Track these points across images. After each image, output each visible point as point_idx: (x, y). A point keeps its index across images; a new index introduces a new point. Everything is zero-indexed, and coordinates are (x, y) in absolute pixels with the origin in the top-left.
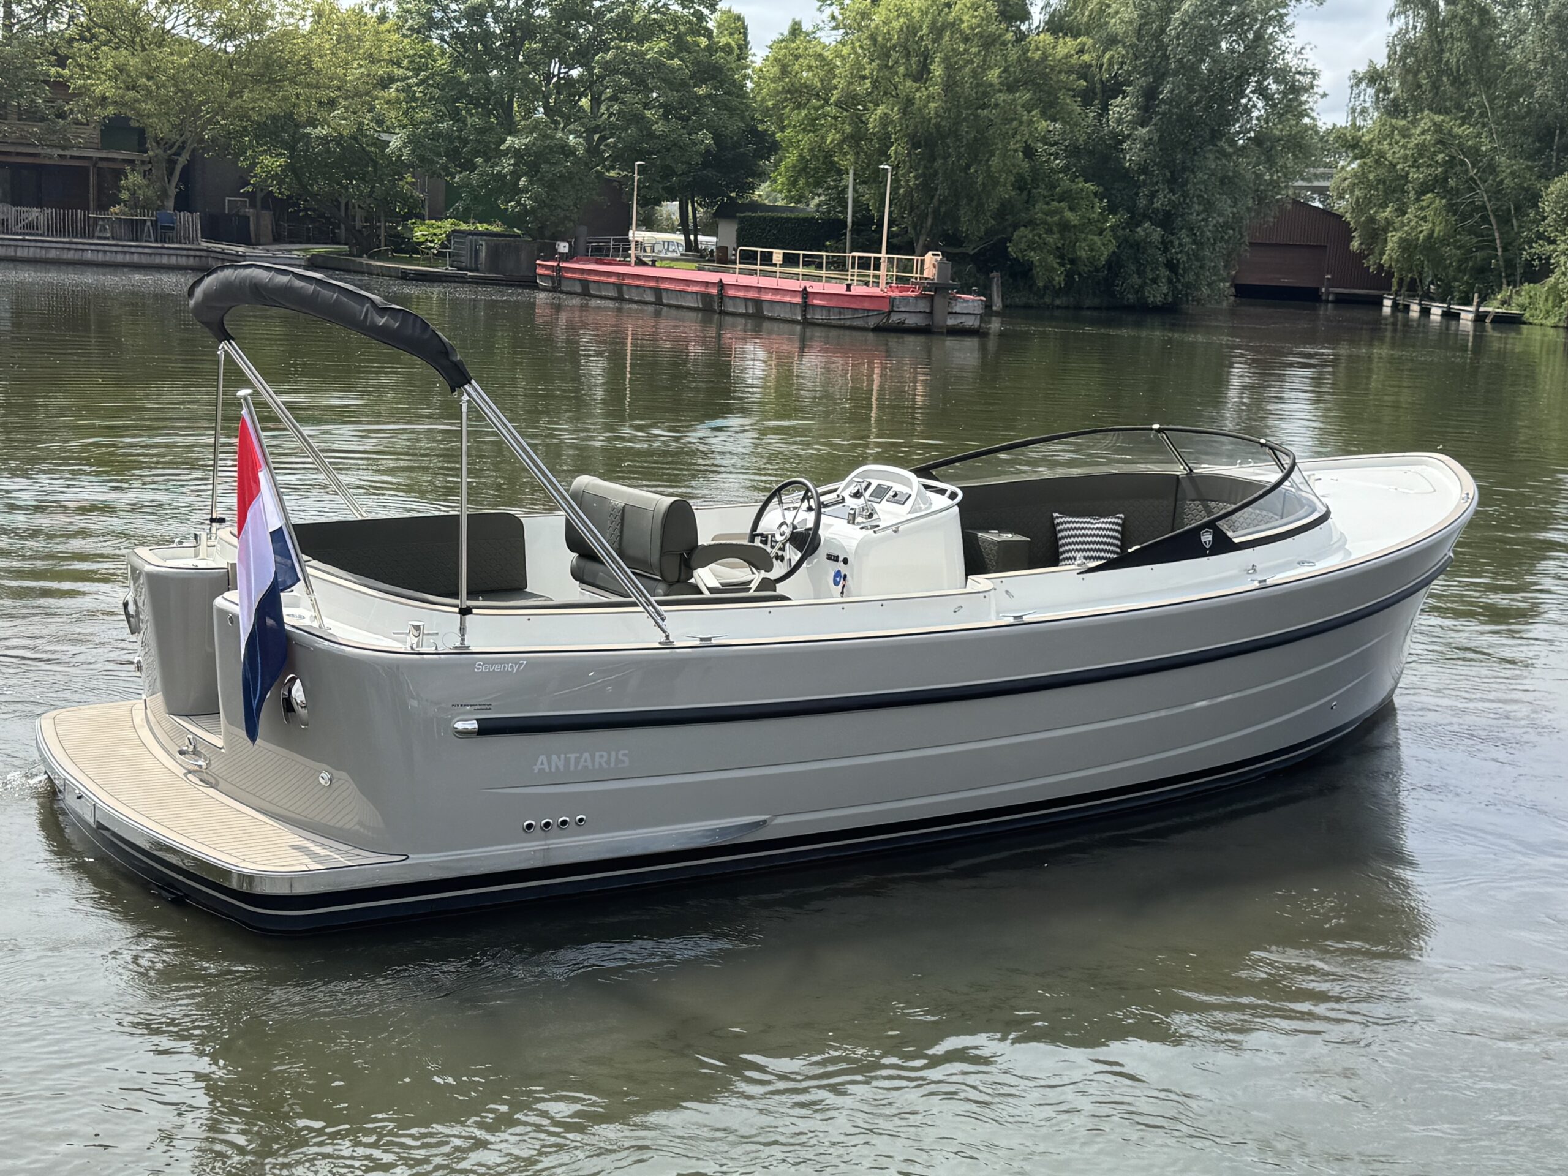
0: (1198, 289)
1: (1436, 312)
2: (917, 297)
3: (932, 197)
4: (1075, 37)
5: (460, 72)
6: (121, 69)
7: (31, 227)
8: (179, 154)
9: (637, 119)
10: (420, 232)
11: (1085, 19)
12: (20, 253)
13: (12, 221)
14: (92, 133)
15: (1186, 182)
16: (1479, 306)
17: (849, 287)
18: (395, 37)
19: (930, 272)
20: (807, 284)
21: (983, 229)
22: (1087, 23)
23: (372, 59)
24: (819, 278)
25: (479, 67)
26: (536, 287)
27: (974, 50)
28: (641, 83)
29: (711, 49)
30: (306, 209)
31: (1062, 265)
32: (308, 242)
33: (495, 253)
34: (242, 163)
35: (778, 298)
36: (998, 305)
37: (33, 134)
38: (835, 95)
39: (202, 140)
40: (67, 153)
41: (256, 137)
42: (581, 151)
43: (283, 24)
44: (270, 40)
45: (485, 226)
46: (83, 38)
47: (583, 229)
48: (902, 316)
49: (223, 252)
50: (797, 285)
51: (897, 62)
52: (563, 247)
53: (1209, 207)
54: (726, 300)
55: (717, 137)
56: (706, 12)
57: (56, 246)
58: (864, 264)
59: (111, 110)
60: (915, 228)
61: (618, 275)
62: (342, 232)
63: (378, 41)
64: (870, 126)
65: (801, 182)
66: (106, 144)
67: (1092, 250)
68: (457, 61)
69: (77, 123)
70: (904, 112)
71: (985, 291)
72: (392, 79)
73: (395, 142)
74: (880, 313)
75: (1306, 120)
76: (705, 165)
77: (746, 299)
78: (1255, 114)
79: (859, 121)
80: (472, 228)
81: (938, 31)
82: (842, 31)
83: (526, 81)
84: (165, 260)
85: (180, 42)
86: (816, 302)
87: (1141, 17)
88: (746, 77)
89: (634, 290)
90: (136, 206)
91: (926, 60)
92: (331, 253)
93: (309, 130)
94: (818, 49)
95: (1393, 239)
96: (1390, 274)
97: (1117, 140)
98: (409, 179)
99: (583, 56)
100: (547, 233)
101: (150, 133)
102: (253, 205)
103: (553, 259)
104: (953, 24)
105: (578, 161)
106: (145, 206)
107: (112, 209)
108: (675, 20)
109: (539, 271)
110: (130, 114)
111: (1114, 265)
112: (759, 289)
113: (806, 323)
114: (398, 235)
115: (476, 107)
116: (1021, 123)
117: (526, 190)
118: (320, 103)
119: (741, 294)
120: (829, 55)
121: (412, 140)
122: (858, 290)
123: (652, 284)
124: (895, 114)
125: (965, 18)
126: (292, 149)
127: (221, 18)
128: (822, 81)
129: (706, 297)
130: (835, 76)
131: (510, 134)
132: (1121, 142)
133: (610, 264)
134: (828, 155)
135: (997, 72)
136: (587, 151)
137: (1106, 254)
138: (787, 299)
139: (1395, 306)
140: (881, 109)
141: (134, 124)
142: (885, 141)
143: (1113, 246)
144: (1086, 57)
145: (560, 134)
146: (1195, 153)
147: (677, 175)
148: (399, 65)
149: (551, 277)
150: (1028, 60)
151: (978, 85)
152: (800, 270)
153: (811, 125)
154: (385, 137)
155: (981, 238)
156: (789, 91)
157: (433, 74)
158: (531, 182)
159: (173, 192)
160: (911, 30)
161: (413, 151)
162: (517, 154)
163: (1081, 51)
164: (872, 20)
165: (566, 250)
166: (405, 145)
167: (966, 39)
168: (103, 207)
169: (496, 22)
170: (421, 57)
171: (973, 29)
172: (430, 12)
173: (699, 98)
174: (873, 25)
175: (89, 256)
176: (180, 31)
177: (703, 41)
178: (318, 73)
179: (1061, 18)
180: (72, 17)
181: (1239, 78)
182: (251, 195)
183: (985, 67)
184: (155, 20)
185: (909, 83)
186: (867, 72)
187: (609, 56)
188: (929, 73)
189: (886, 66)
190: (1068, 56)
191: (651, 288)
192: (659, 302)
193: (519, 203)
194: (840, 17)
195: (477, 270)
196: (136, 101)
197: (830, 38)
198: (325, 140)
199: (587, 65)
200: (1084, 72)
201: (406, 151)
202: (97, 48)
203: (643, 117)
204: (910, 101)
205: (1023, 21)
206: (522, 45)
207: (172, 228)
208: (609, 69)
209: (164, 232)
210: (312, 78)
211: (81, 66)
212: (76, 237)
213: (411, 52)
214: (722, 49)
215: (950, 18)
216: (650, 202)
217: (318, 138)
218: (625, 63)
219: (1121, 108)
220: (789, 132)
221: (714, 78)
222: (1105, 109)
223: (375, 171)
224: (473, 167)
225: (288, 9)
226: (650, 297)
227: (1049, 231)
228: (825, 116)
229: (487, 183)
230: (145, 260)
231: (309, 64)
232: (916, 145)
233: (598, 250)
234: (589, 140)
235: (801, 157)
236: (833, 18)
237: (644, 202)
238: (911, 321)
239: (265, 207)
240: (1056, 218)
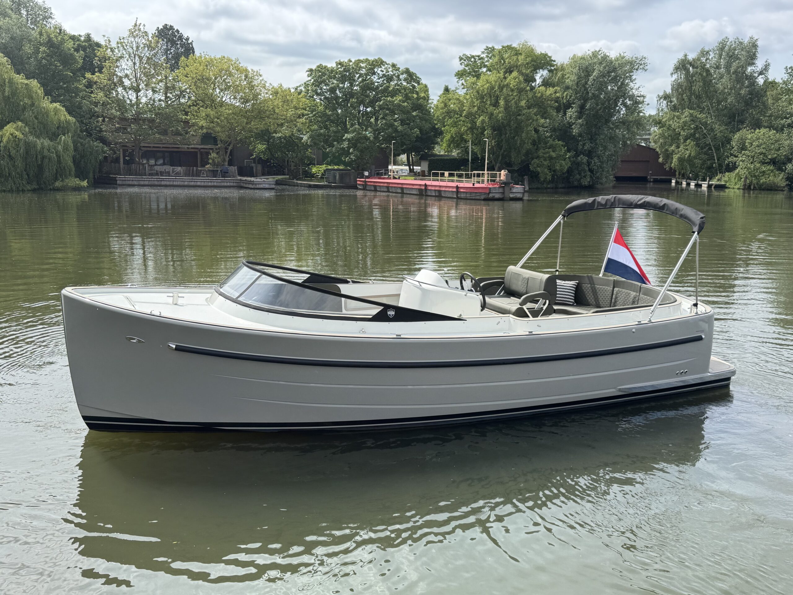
0: (602, 179)
1: (693, 184)
2: (499, 187)
3: (501, 149)
4: (553, 87)
5: (327, 111)
6: (207, 116)
7: (178, 174)
8: (229, 145)
9: (392, 125)
10: (314, 170)
11: (556, 80)
12: (175, 183)
13: (171, 172)
14: (197, 139)
15: (596, 140)
16: (709, 181)
17: (474, 184)
18: (304, 100)
19: (503, 178)
20: (458, 184)
21: (520, 160)
22: (557, 82)
23: (296, 108)
24: (462, 181)
25: (335, 109)
26: (357, 188)
27: (515, 94)
28: (393, 113)
29: (418, 99)
30: (273, 163)
31: (550, 172)
32: (274, 175)
33: (341, 176)
34: (251, 148)
35: (447, 189)
36: (527, 189)
37: (178, 140)
38: (464, 113)
39: (237, 140)
40: (190, 147)
41: (256, 138)
42: (372, 139)
43: (264, 97)
44: (260, 103)
45: (337, 167)
46: (194, 105)
47: (374, 167)
48: (494, 194)
49: (246, 180)
50: (454, 184)
51: (487, 100)
52: (366, 173)
53: (605, 148)
54: (428, 191)
55: (421, 131)
56: (416, 85)
57: (187, 180)
58: (478, 175)
59: (205, 131)
60: (495, 161)
61: (387, 183)
62: (286, 171)
63: (299, 101)
64: (478, 124)
65: (452, 145)
66: (202, 144)
67: (561, 166)
68: (326, 108)
69: (193, 135)
70: (490, 118)
71: (523, 184)
72: (303, 115)
73: (305, 138)
74: (485, 193)
75: (641, 114)
76: (416, 141)
77: (435, 190)
78: (622, 112)
79: (473, 123)
80: (332, 167)
81: (501, 88)
82: (466, 89)
83: (351, 113)
84: (225, 184)
85: (227, 104)
86: (462, 190)
87: (578, 78)
88: (430, 108)
89: (393, 188)
90: (214, 165)
91: (497, 98)
92: (283, 179)
93: (274, 135)
94: (458, 97)
95: (675, 158)
96: (675, 171)
97: (570, 125)
98: (310, 151)
99: (372, 103)
100: (360, 168)
101: (219, 139)
102: (254, 162)
103: (363, 178)
104: (507, 85)
105: (371, 142)
106: (218, 165)
107: (207, 166)
108: (405, 89)
109: (358, 183)
110: (212, 132)
111: (570, 171)
112: (440, 186)
113: (458, 198)
114: (306, 171)
115: (333, 123)
116: (533, 120)
117: (352, 153)
118: (278, 124)
119: (433, 188)
120: (461, 98)
121: (311, 137)
122: (477, 185)
123: (400, 186)
124: (487, 119)
125: (512, 83)
126: (268, 142)
127: (242, 96)
128: (459, 108)
129: (420, 190)
130: (464, 106)
131: (346, 133)
132: (571, 126)
133: (384, 179)
134: (462, 135)
135: (524, 102)
136: (374, 138)
137: (566, 167)
138: (451, 190)
139: (677, 183)
140: (481, 118)
141: (213, 135)
142: (484, 129)
143: (569, 164)
144: (558, 95)
145: (364, 132)
146: (600, 128)
147: (406, 145)
148: (305, 110)
149: (363, 185)
150: (536, 97)
151: (517, 107)
152: (455, 178)
153: (455, 124)
154: (301, 136)
155: (520, 164)
156: (447, 113)
157: (318, 113)
158: (354, 150)
159: (227, 159)
160: (492, 88)
161: (312, 140)
162: (349, 140)
163: (556, 92)
164: (477, 85)
165: (367, 175)
166: (308, 138)
167: (512, 90)
168: (203, 166)
169: (340, 92)
170: (313, 106)
171: (514, 86)
172: (316, 90)
173: (414, 117)
174: (477, 87)
175: (199, 184)
176: (228, 100)
177: (415, 96)
178: (278, 114)
179: (548, 80)
180: (189, 98)
181: (615, 99)
182: (254, 159)
183: (520, 100)
184: (219, 97)
185: (491, 108)
186: (475, 104)
187: (381, 103)
188: (499, 103)
189: (483, 102)
190: (551, 94)
191: (399, 187)
192: (403, 193)
193: (350, 158)
194: (465, 84)
195: (335, 183)
196: (214, 127)
197: (462, 92)
198: (280, 138)
199: (373, 107)
200: (557, 100)
201: (309, 141)
202: (199, 109)
203: (394, 125)
204: (492, 114)
205: (533, 82)
206: (349, 100)
207: (227, 172)
208: (381, 108)
209: (225, 174)
210: (275, 116)
211: (194, 115)
212: (194, 177)
213: (310, 105)
214: (422, 98)
215: (505, 83)
216: (397, 155)
217: (278, 137)
218: (387, 105)
219: (571, 113)
220: (447, 127)
221: (419, 109)
222: (565, 114)
223: (298, 148)
224: (333, 146)
225: (266, 91)
226: (399, 191)
227: (545, 160)
228: (460, 121)
229: (338, 151)
230: (218, 184)
231: (274, 111)
232: (494, 130)
233: (378, 174)
234: (374, 134)
235: (452, 136)
236: (463, 84)
237: (395, 156)
238: (497, 196)
239: (259, 163)
240: (547, 155)
